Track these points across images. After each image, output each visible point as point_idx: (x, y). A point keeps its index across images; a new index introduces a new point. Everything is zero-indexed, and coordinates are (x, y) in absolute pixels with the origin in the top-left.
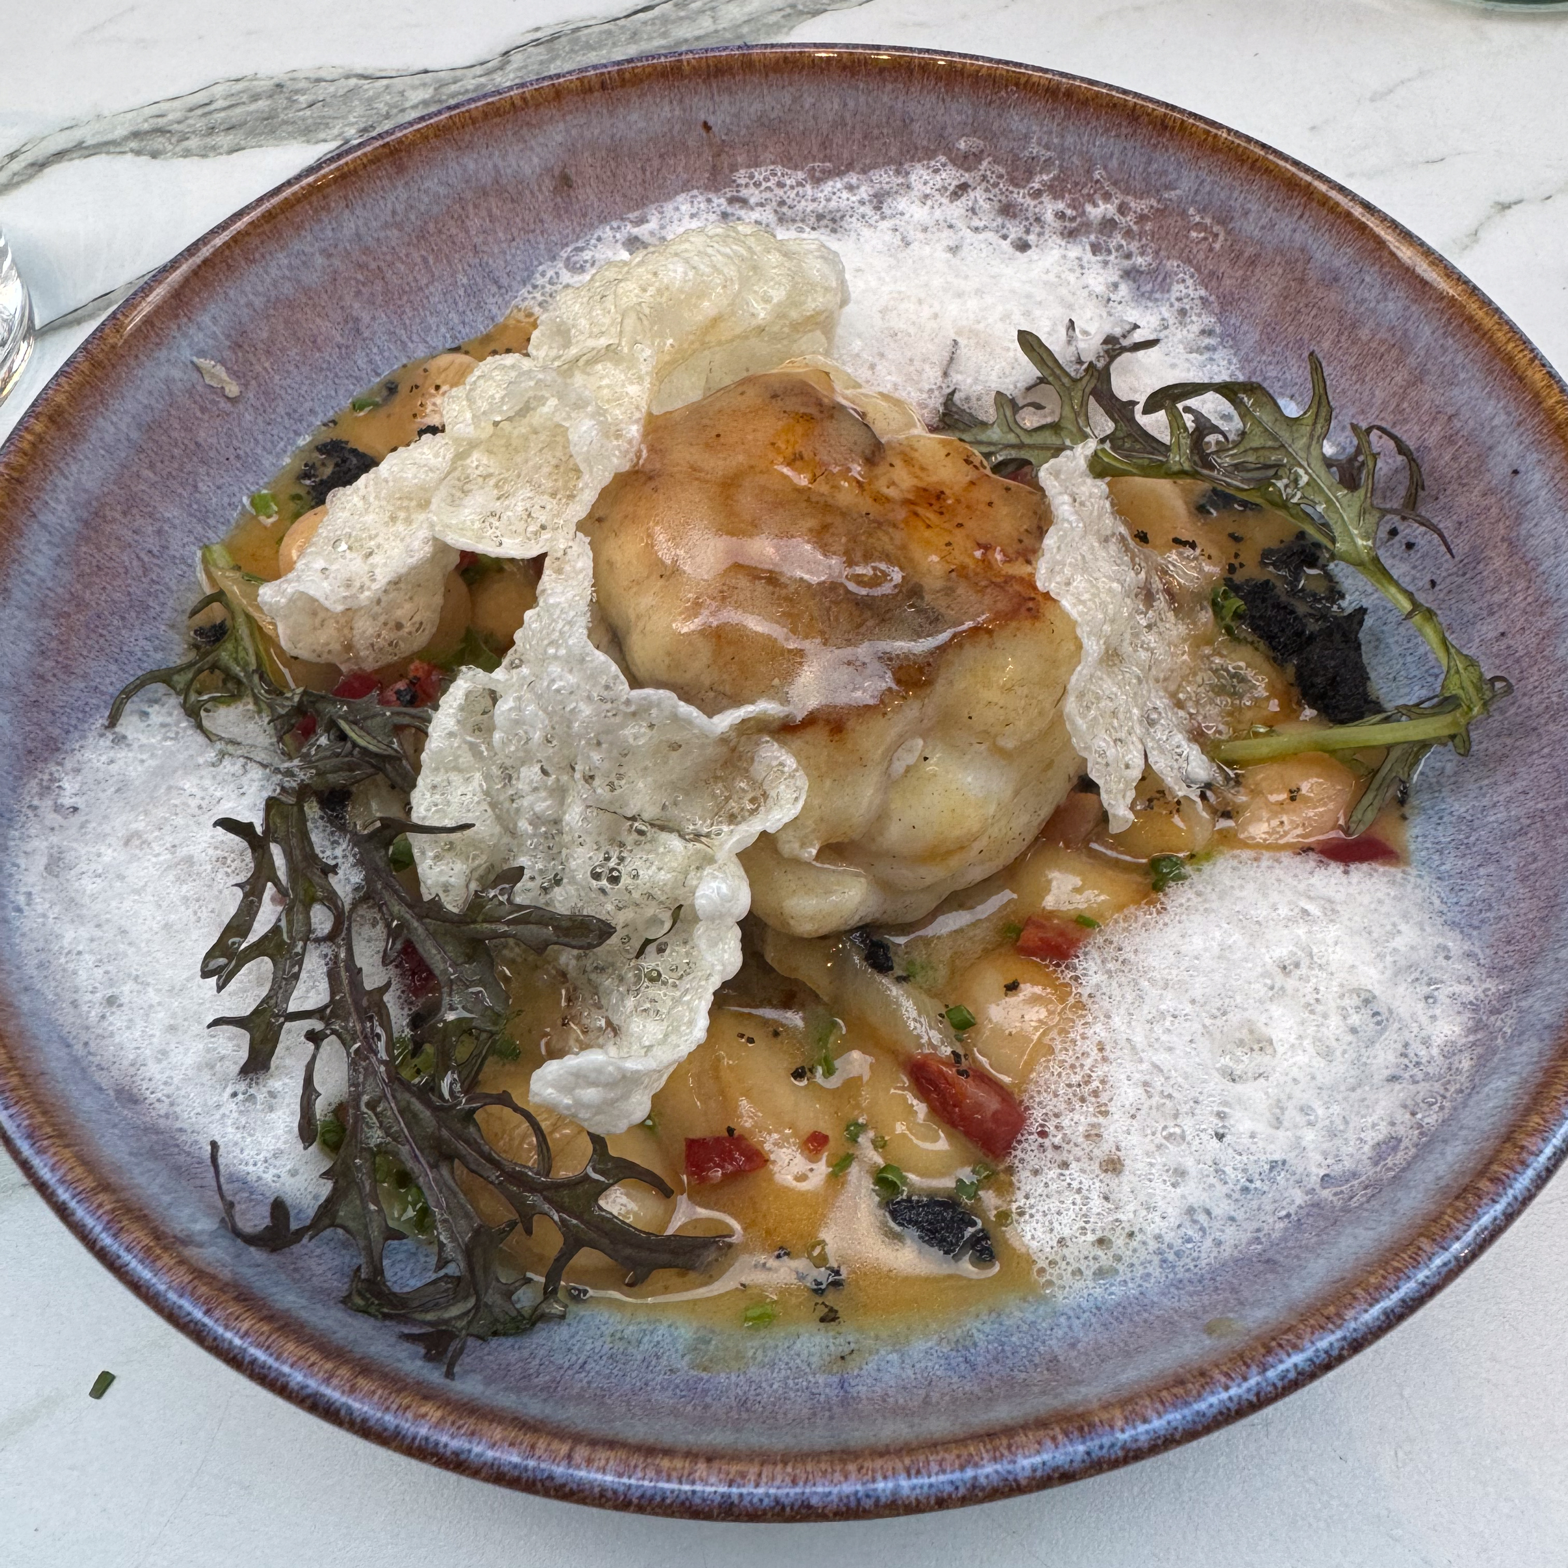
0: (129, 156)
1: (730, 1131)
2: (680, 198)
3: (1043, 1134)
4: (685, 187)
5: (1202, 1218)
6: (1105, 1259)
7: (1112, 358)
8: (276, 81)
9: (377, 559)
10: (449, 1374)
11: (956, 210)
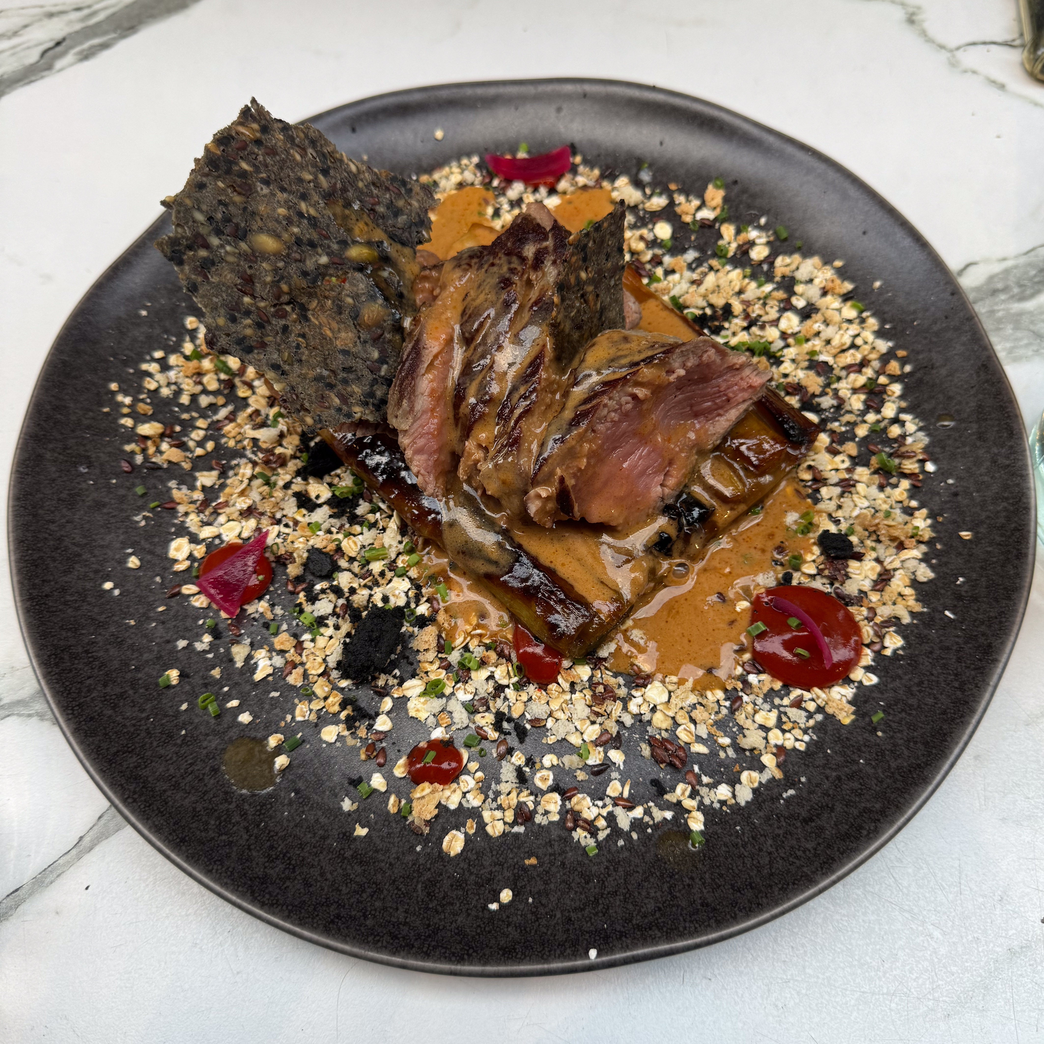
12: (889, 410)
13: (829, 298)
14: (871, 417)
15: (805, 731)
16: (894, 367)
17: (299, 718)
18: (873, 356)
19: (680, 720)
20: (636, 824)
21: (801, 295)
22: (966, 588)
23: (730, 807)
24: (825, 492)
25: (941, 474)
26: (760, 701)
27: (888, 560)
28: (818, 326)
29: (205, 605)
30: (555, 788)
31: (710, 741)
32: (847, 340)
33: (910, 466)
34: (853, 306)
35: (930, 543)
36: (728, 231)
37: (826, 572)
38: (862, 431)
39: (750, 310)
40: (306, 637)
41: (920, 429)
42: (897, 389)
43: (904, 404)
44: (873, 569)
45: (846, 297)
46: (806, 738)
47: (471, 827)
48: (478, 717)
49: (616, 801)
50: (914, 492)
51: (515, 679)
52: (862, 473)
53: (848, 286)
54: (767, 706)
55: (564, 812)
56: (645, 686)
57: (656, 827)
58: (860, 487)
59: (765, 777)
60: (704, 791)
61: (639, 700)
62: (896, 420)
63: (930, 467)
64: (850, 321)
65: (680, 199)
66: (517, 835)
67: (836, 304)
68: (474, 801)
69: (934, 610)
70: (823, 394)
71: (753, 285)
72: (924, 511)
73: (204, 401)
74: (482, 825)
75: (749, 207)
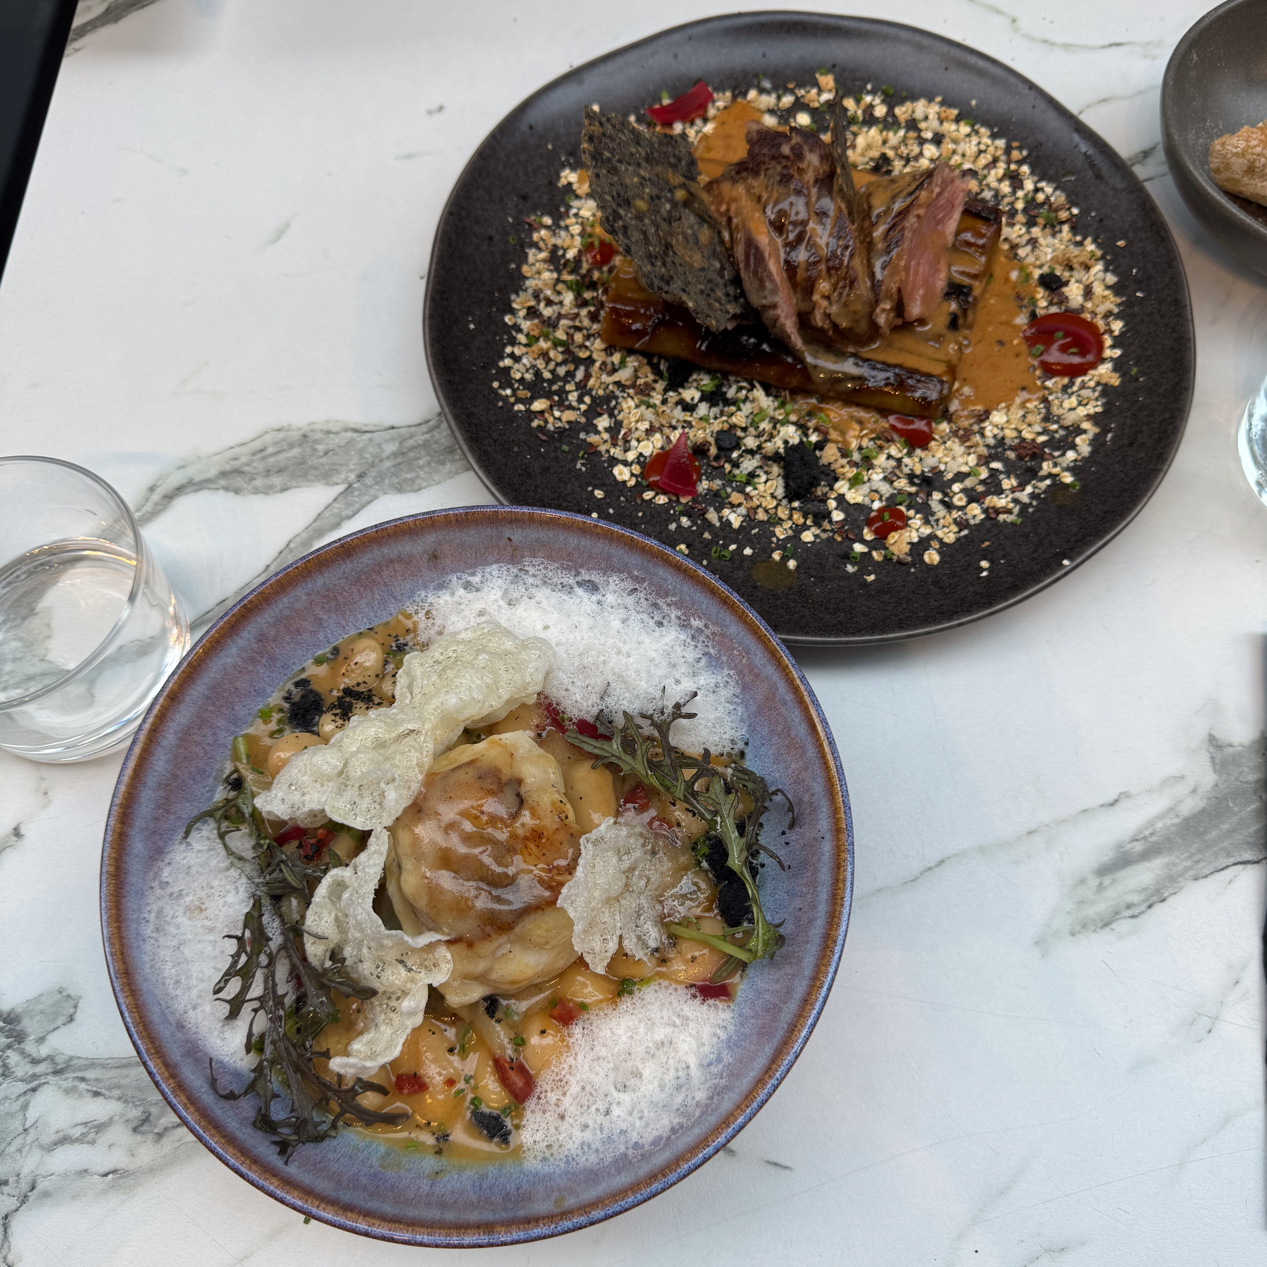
0: (221, 492)
1: (415, 1074)
2: (494, 566)
3: (539, 1098)
4: (497, 561)
5: (586, 1148)
6: (548, 1154)
7: (674, 719)
8: (302, 432)
9: (307, 798)
10: (286, 1163)
11: (630, 601)
12: (1029, 185)
13: (945, 124)
14: (1020, 194)
15: (1097, 399)
16: (1016, 154)
17: (782, 537)
18: (999, 153)
19: (1021, 428)
20: (1033, 496)
21: (926, 129)
22: (1140, 274)
23: (1081, 460)
24: (1022, 252)
25: (1084, 211)
26: (1060, 395)
27: (1084, 279)
28: (951, 146)
29: (667, 500)
30: (970, 501)
31: (1045, 432)
32: (974, 149)
33: (1063, 215)
34: (966, 124)
35: (1103, 257)
36: (849, 103)
37: (1055, 300)
38: (1020, 205)
39: (899, 152)
40: (749, 489)
41: (1055, 189)
42: (1025, 169)
43: (1036, 179)
44: (1078, 288)
45: (957, 120)
46: (1099, 403)
47: (935, 544)
48: (896, 484)
49: (1013, 490)
50: (1074, 230)
51: (905, 451)
52: (1036, 231)
53: (955, 112)
54: (1066, 396)
55: (985, 511)
56: (988, 418)
57: (1044, 492)
58: (1041, 241)
59: (1090, 435)
60: (1059, 460)
61: (990, 428)
62: (1037, 190)
63: (1075, 211)
64: (968, 135)
65: (801, 92)
66: (965, 536)
67: (953, 127)
68: (926, 531)
69: (1129, 296)
70: (982, 190)
71: (891, 134)
72: (1089, 240)
73: (561, 371)
74: (941, 541)
75: (853, 80)
